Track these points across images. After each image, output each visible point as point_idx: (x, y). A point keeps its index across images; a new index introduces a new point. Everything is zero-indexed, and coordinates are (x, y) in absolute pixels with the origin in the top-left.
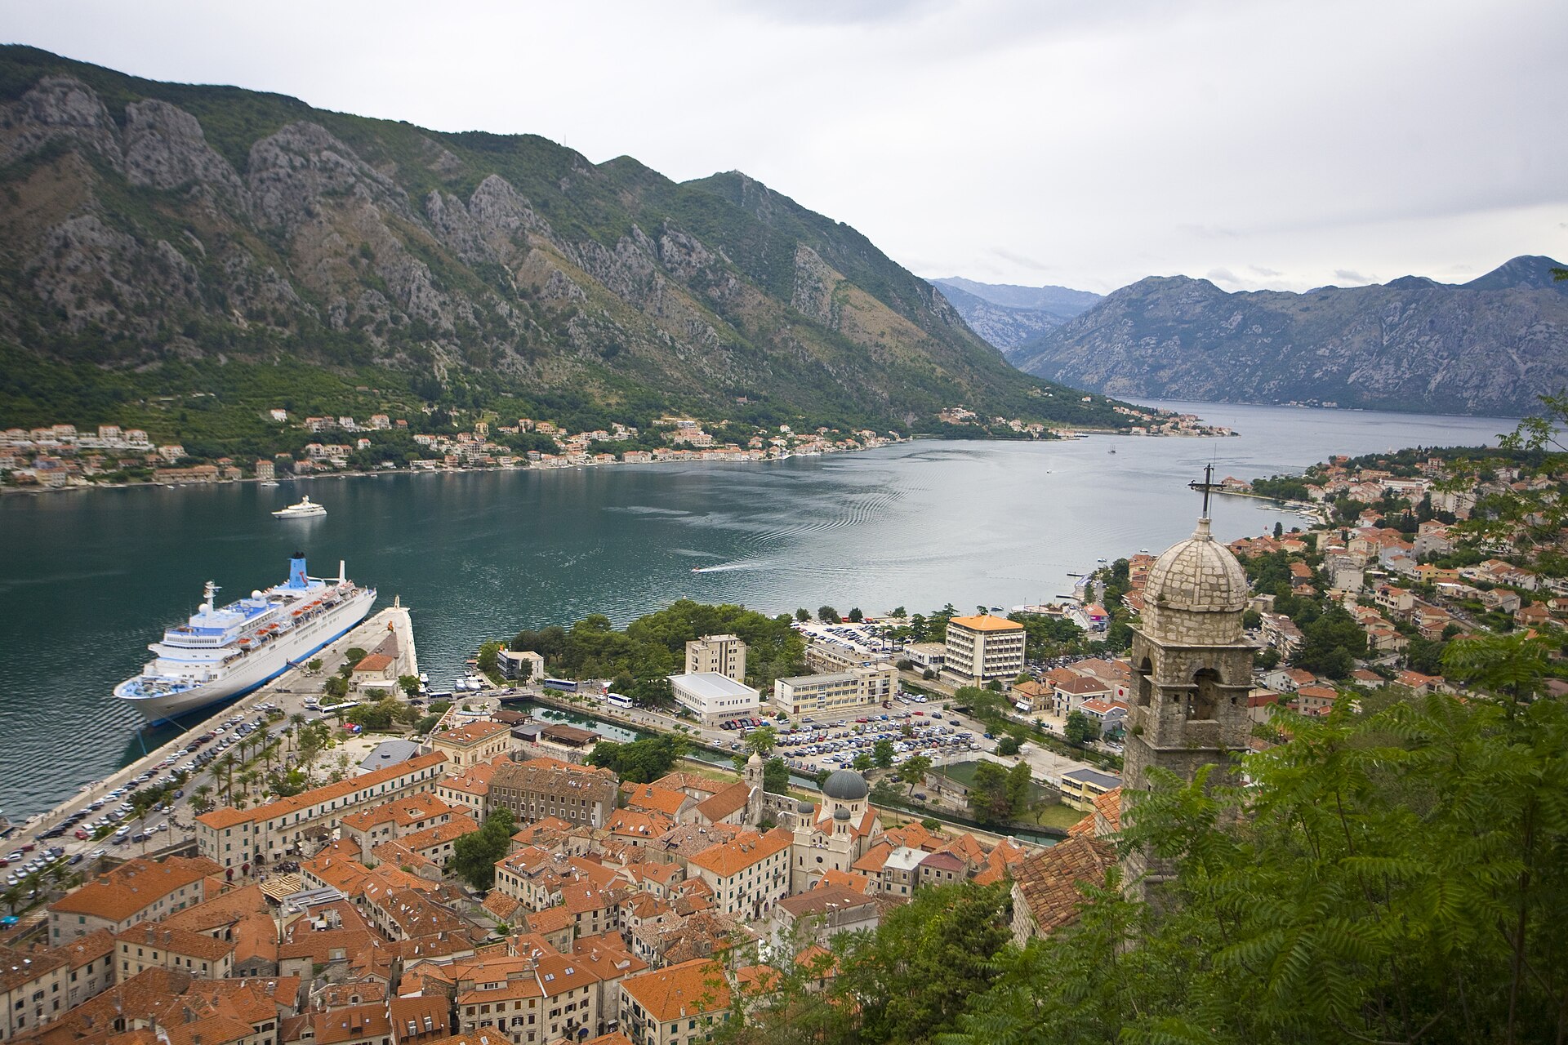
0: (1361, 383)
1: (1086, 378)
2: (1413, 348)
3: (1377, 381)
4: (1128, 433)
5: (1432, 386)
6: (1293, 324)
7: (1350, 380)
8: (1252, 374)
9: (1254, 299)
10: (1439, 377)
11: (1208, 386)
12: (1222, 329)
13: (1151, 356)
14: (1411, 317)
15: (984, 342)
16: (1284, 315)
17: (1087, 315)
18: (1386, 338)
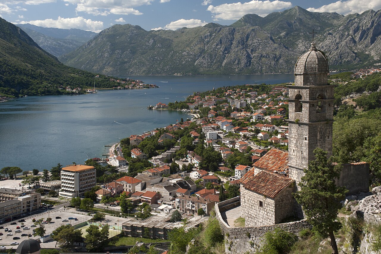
0: (199, 65)
1: (95, 68)
2: (215, 50)
3: (205, 64)
4: (116, 89)
5: (223, 64)
6: (173, 43)
7: (195, 64)
8: (160, 64)
9: (157, 33)
10: (225, 61)
11: (144, 69)
12: (146, 46)
13: (120, 58)
14: (213, 38)
15: (48, 54)
16: (169, 39)
17: (91, 41)
18: (206, 47)
